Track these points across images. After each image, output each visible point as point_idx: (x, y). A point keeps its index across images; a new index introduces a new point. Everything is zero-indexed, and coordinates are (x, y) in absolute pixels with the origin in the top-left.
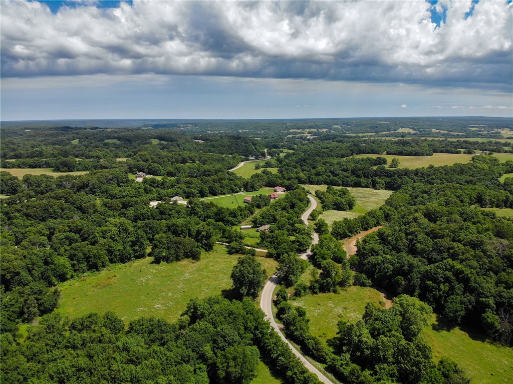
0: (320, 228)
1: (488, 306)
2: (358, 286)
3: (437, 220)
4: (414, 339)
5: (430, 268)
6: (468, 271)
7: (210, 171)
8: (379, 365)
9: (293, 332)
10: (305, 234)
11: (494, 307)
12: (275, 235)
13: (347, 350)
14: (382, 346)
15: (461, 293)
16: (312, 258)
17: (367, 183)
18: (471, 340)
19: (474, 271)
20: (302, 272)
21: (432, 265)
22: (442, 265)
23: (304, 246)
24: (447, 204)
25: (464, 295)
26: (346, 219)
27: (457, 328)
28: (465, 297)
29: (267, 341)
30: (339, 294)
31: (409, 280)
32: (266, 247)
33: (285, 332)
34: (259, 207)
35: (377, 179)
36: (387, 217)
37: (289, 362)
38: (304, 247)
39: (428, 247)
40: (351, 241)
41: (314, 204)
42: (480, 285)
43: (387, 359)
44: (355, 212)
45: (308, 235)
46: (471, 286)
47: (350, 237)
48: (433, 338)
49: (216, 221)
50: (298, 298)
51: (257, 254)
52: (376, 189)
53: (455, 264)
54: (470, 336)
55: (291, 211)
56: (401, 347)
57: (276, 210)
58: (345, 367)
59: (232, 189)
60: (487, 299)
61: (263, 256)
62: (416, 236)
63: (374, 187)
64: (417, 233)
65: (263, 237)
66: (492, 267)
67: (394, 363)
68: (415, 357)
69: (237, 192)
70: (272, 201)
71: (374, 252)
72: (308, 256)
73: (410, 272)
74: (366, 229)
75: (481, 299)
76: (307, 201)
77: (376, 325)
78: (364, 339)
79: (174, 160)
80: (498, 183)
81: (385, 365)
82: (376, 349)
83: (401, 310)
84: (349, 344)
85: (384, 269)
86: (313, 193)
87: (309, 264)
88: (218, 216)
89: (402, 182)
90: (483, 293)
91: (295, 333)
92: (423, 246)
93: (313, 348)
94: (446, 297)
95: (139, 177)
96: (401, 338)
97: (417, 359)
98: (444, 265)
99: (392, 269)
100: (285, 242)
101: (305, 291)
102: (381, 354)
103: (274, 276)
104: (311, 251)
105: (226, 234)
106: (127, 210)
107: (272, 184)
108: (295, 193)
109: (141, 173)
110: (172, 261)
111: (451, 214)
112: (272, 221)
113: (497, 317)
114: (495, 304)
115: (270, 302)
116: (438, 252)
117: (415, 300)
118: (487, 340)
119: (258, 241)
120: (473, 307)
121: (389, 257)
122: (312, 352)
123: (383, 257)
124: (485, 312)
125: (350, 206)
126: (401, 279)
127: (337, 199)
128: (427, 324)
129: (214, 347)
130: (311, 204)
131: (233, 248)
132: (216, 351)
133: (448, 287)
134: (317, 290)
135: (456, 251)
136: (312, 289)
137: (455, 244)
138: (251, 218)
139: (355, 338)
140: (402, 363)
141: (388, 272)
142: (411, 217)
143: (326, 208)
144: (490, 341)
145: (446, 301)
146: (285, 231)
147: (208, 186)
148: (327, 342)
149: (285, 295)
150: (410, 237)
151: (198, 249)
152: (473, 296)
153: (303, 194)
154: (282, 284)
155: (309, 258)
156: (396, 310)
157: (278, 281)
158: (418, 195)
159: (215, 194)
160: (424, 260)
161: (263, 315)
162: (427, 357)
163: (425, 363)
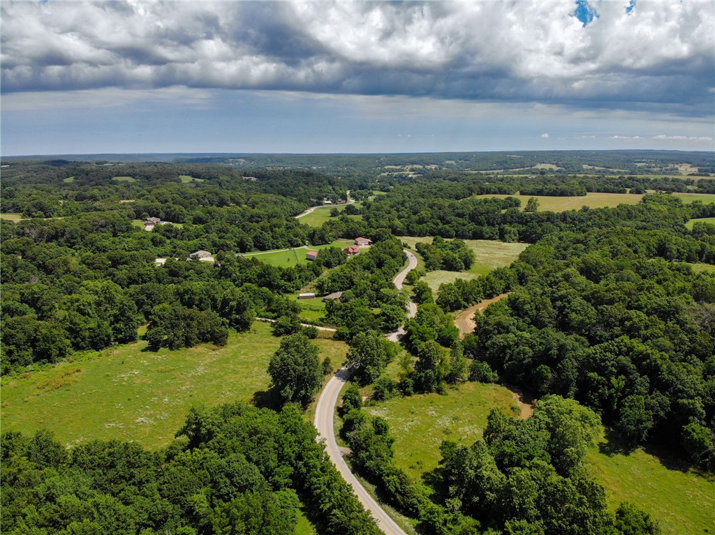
0: (420, 296)
1: (692, 412)
2: (476, 382)
3: (601, 279)
4: (571, 471)
5: (594, 352)
6: (656, 355)
7: (259, 217)
8: (512, 521)
9: (363, 462)
10: (395, 303)
11: (702, 414)
12: (349, 306)
13: (456, 493)
14: (517, 488)
15: (645, 392)
16: (406, 341)
17: (492, 233)
18: (664, 470)
19: (667, 356)
20: (388, 361)
21: (597, 347)
22: (613, 346)
23: (394, 321)
24: (614, 255)
25: (651, 393)
26: (459, 281)
27: (640, 449)
28: (653, 398)
29: (314, 480)
30: (446, 394)
31: (560, 371)
32: (336, 324)
33: (351, 462)
34: (328, 265)
35: (507, 227)
36: (522, 279)
37: (350, 519)
38: (393, 323)
39: (589, 318)
40: (467, 314)
41: (414, 262)
42: (677, 377)
43: (527, 511)
44: (474, 272)
45: (402, 304)
46: (664, 379)
47: (465, 307)
48: (602, 467)
49: (260, 286)
50: (379, 403)
51: (319, 335)
52: (505, 241)
53: (635, 344)
54: (663, 463)
55: (378, 271)
56: (550, 489)
57: (354, 269)
58: (451, 526)
59: (289, 241)
60: (690, 401)
61: (329, 338)
62: (569, 302)
63: (502, 239)
64: (570, 297)
65: (331, 308)
66: (695, 348)
67: (538, 518)
68: (577, 506)
69: (298, 245)
70: (350, 257)
71: (502, 328)
72: (399, 336)
73: (560, 357)
74: (490, 297)
75: (680, 401)
76: (403, 257)
77: (506, 448)
78: (486, 474)
79: (207, 201)
80: (683, 230)
81: (524, 522)
82: (507, 492)
83: (549, 420)
84: (460, 482)
85: (518, 353)
86: (413, 247)
87: (401, 348)
88: (263, 279)
89: (543, 231)
90: (682, 391)
91: (367, 464)
92: (581, 318)
93: (397, 490)
94: (620, 398)
95: (149, 224)
96: (551, 470)
97: (580, 510)
98: (617, 346)
99: (531, 354)
100: (364, 316)
101: (390, 390)
102: (516, 501)
103: (343, 369)
104: (405, 329)
105: (273, 306)
106: (117, 268)
107: (351, 235)
108: (384, 246)
109: (152, 219)
110: (178, 347)
111: (621, 268)
112: (348, 286)
113: (708, 430)
114: (704, 409)
115: (332, 410)
116: (605, 326)
117: (571, 404)
118: (691, 469)
119: (323, 316)
120: (666, 414)
121: (526, 335)
122: (395, 497)
123: (516, 336)
124: (687, 422)
125: (468, 264)
126: (546, 369)
127: (448, 254)
128: (592, 444)
129: (213, 494)
130: (409, 261)
131: (281, 326)
132: (215, 501)
133: (624, 382)
134: (410, 389)
135: (634, 323)
136: (402, 387)
137: (632, 312)
138: (315, 282)
139: (470, 471)
140: (555, 518)
141: (524, 359)
142: (559, 274)
143: (431, 267)
144: (696, 471)
145: (621, 405)
146: (366, 301)
147: (252, 236)
148: (423, 477)
149: (357, 397)
150: (559, 303)
151: (223, 328)
152: (667, 396)
153: (396, 247)
154: (355, 381)
155: (400, 340)
156: (540, 421)
157: (349, 376)
158: (568, 246)
159: (263, 248)
160: (583, 339)
161: (314, 433)
162: (597, 506)
163: (595, 516)
